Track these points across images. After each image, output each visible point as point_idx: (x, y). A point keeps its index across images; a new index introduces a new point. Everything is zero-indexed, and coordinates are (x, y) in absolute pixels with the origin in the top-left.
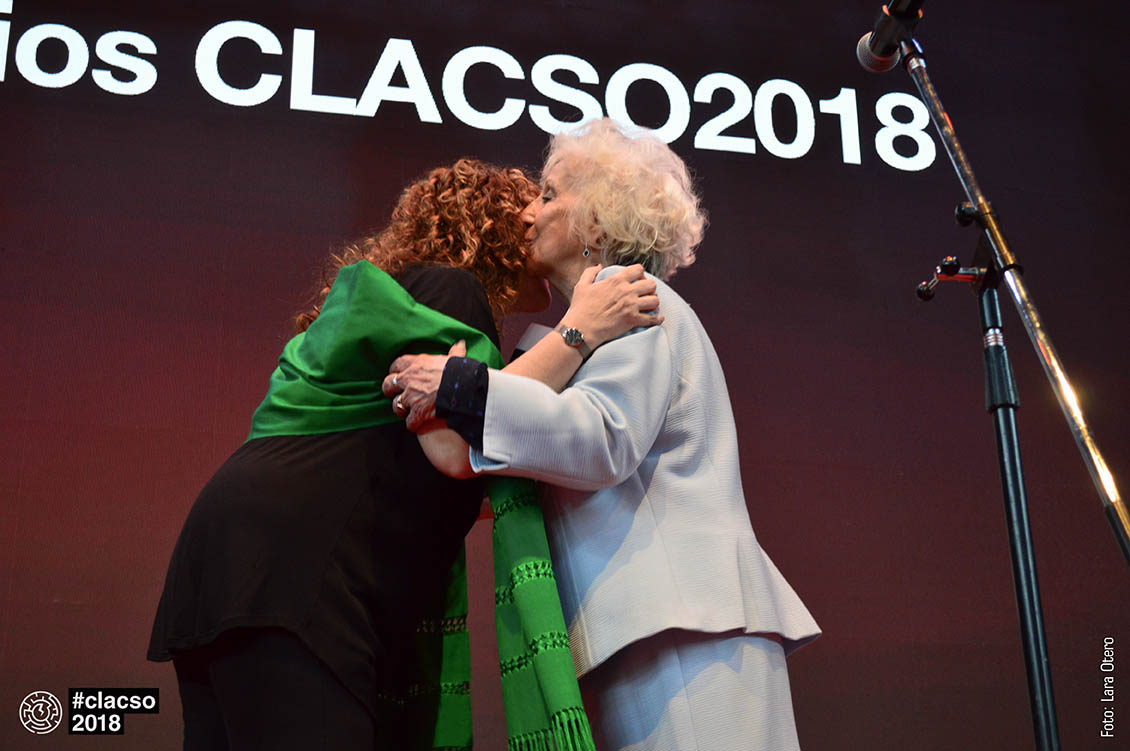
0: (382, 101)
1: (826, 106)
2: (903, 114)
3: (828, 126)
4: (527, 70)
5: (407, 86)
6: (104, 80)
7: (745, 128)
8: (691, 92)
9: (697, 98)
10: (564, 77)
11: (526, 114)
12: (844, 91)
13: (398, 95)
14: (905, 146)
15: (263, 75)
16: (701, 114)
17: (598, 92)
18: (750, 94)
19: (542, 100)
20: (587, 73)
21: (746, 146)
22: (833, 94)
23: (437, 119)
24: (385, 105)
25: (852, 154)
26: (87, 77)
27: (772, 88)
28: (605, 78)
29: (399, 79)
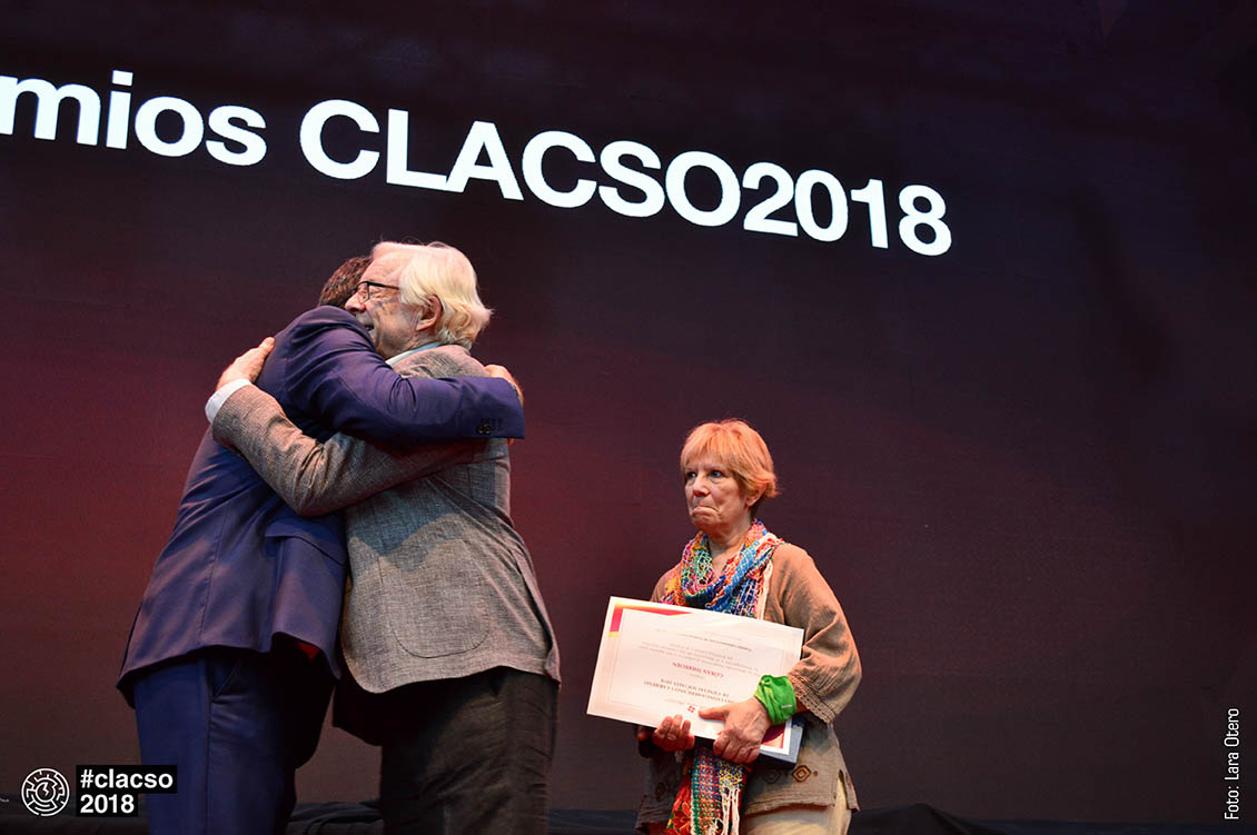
0: (470, 179)
1: (857, 195)
2: (922, 205)
3: (859, 213)
4: (597, 154)
5: (491, 166)
6: (217, 150)
7: (787, 213)
8: (740, 178)
9: (746, 184)
10: (629, 161)
11: (596, 193)
12: (872, 182)
13: (483, 173)
14: (925, 233)
15: (362, 152)
16: (749, 199)
17: (659, 176)
18: (792, 183)
19: (610, 182)
20: (650, 159)
21: (789, 229)
22: (862, 185)
23: (518, 196)
24: (473, 183)
25: (880, 238)
26: (202, 147)
27: (811, 177)
28: (666, 162)
29: (484, 159)
